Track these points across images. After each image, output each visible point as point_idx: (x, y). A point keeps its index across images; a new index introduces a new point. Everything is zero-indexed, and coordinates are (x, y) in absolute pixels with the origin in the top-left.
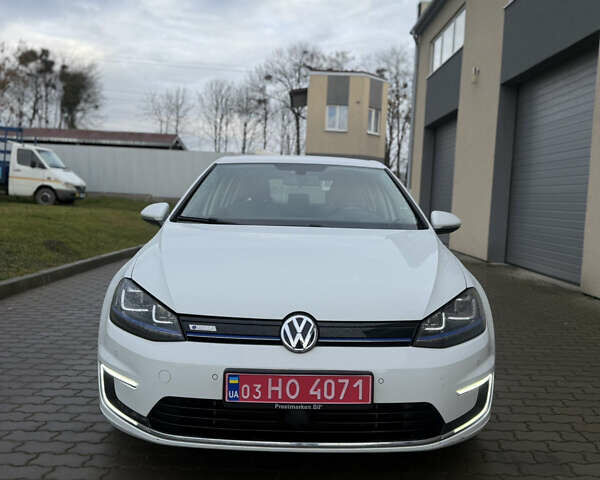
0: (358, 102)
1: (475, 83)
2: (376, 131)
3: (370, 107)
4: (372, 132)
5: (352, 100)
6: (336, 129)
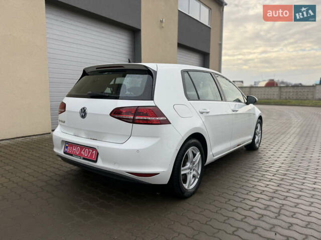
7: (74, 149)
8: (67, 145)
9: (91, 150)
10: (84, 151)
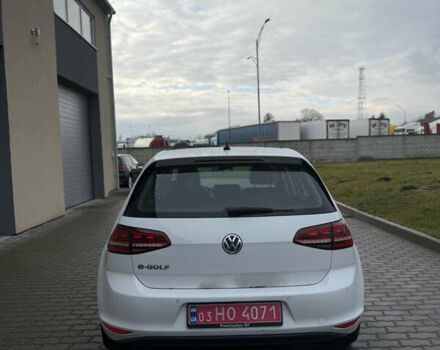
7: (217, 314)
8: (194, 310)
9: (265, 307)
10: (249, 311)
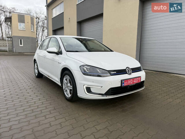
0: (28, 22)
1: (69, 21)
2: (33, 30)
3: (31, 24)
4: (32, 31)
5: (26, 21)
6: (22, 29)
